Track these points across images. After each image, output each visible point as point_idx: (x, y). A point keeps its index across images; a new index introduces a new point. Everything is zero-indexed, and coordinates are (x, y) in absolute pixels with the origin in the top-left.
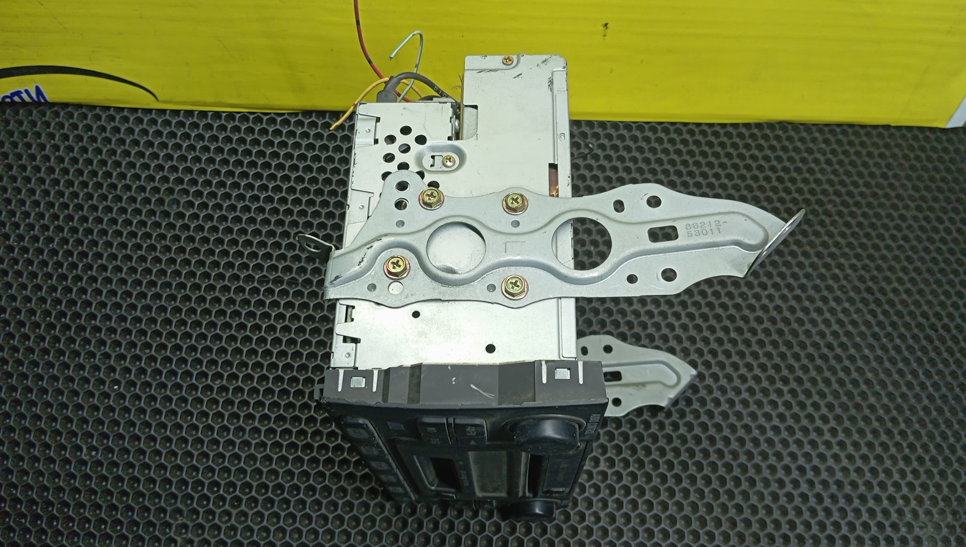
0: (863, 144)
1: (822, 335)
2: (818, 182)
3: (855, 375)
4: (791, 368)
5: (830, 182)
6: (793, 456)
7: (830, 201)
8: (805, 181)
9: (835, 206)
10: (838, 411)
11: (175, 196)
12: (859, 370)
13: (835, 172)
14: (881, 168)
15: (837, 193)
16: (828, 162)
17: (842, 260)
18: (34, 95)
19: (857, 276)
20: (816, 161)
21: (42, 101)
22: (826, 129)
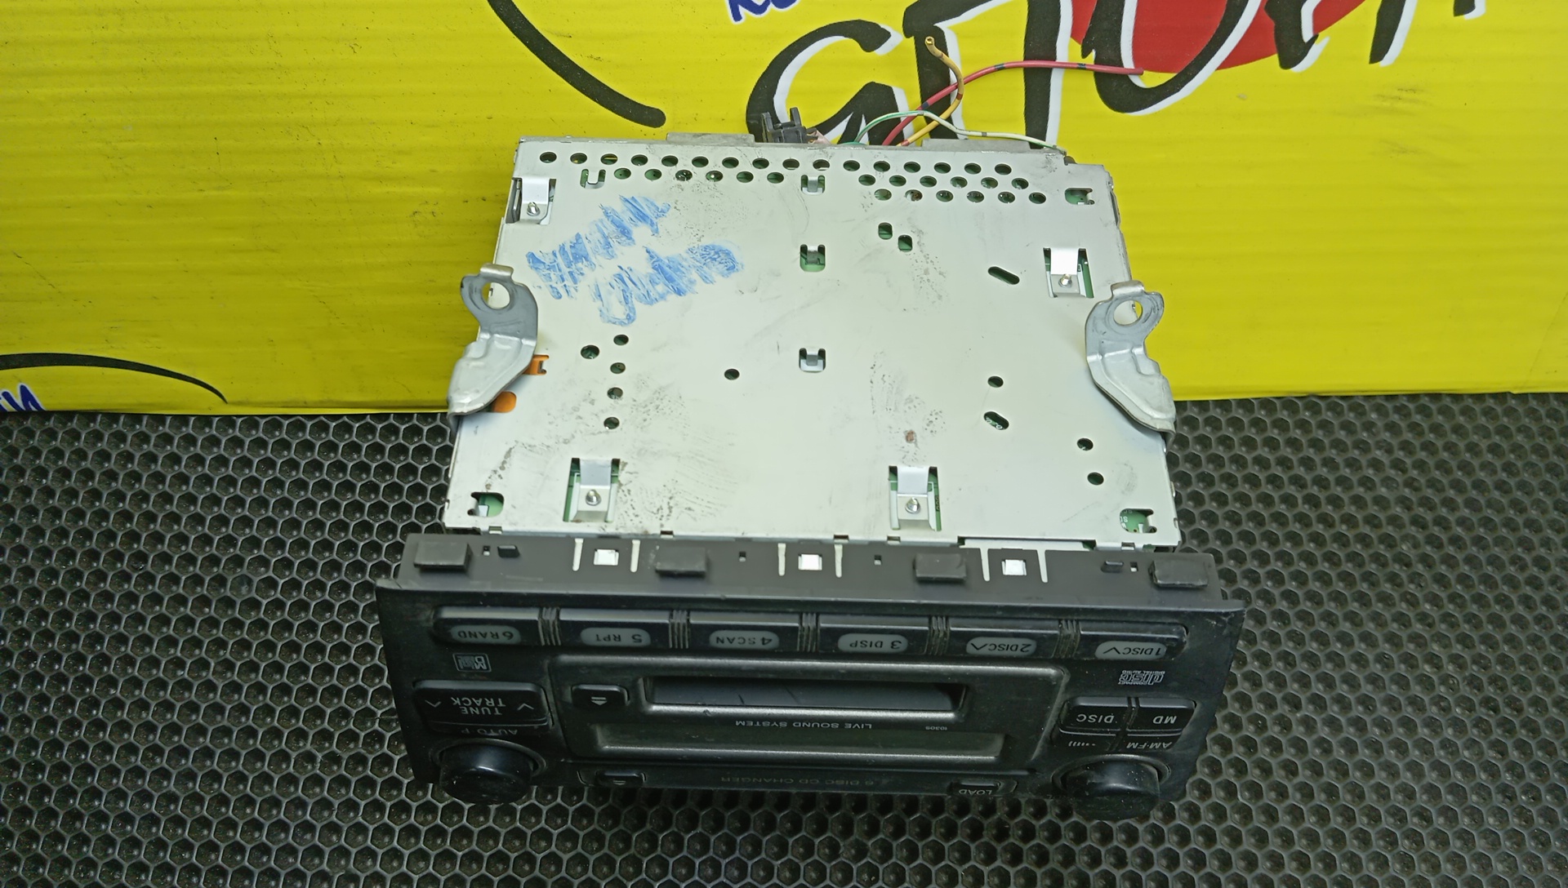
0: (1458, 430)
2: (1380, 501)
5: (1404, 502)
7: (1405, 538)
8: (1358, 501)
9: (1416, 546)
11: (245, 571)
13: (1410, 483)
14: (1494, 472)
15: (1417, 522)
16: (1398, 465)
17: (1436, 648)
18: (19, 401)
19: (1465, 678)
20: (1376, 464)
21: (33, 409)
22: (1389, 406)
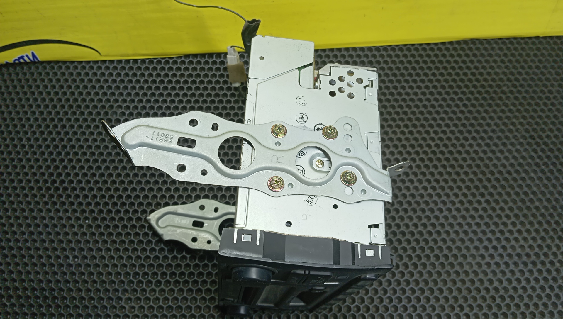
0: (523, 49)
1: (504, 166)
2: (496, 74)
3: (526, 189)
4: (485, 187)
5: (504, 73)
6: (489, 240)
7: (505, 85)
8: (489, 74)
9: (508, 87)
10: (516, 211)
11: (115, 110)
12: (528, 186)
13: (506, 67)
14: (535, 63)
15: (509, 80)
16: (503, 61)
17: (514, 120)
18: (31, 58)
19: (524, 129)
20: (495, 61)
21: (36, 60)
22: (500, 41)
